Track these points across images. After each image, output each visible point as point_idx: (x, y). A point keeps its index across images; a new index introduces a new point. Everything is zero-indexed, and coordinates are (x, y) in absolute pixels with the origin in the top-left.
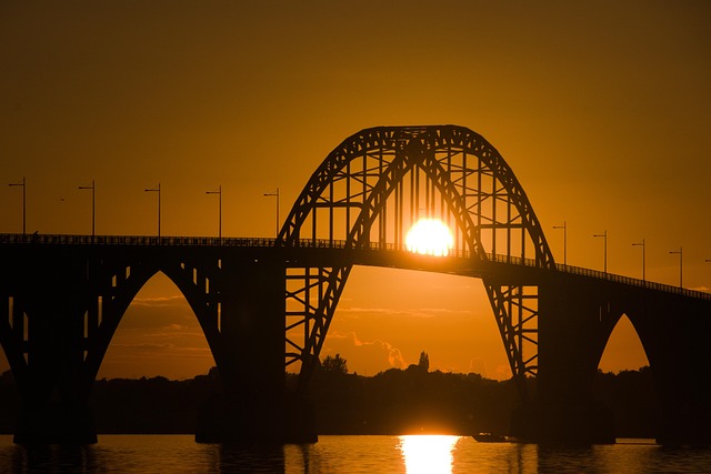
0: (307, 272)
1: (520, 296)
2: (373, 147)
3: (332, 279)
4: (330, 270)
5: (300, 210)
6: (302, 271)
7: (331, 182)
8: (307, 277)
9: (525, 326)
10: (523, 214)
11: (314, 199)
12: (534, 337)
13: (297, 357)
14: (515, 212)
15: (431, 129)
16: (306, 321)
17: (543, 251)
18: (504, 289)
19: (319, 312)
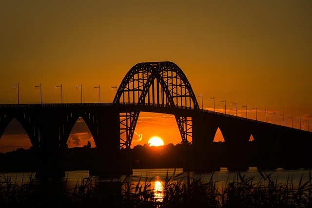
0: (127, 114)
1: (186, 121)
2: (141, 70)
3: (134, 116)
4: (133, 113)
5: (119, 93)
6: (125, 114)
7: (129, 83)
8: (127, 116)
9: (187, 131)
10: (189, 92)
11: (124, 88)
12: (191, 134)
13: (124, 144)
14: (187, 91)
15: (162, 63)
16: (127, 131)
17: (196, 104)
18: (181, 118)
19: (130, 128)
